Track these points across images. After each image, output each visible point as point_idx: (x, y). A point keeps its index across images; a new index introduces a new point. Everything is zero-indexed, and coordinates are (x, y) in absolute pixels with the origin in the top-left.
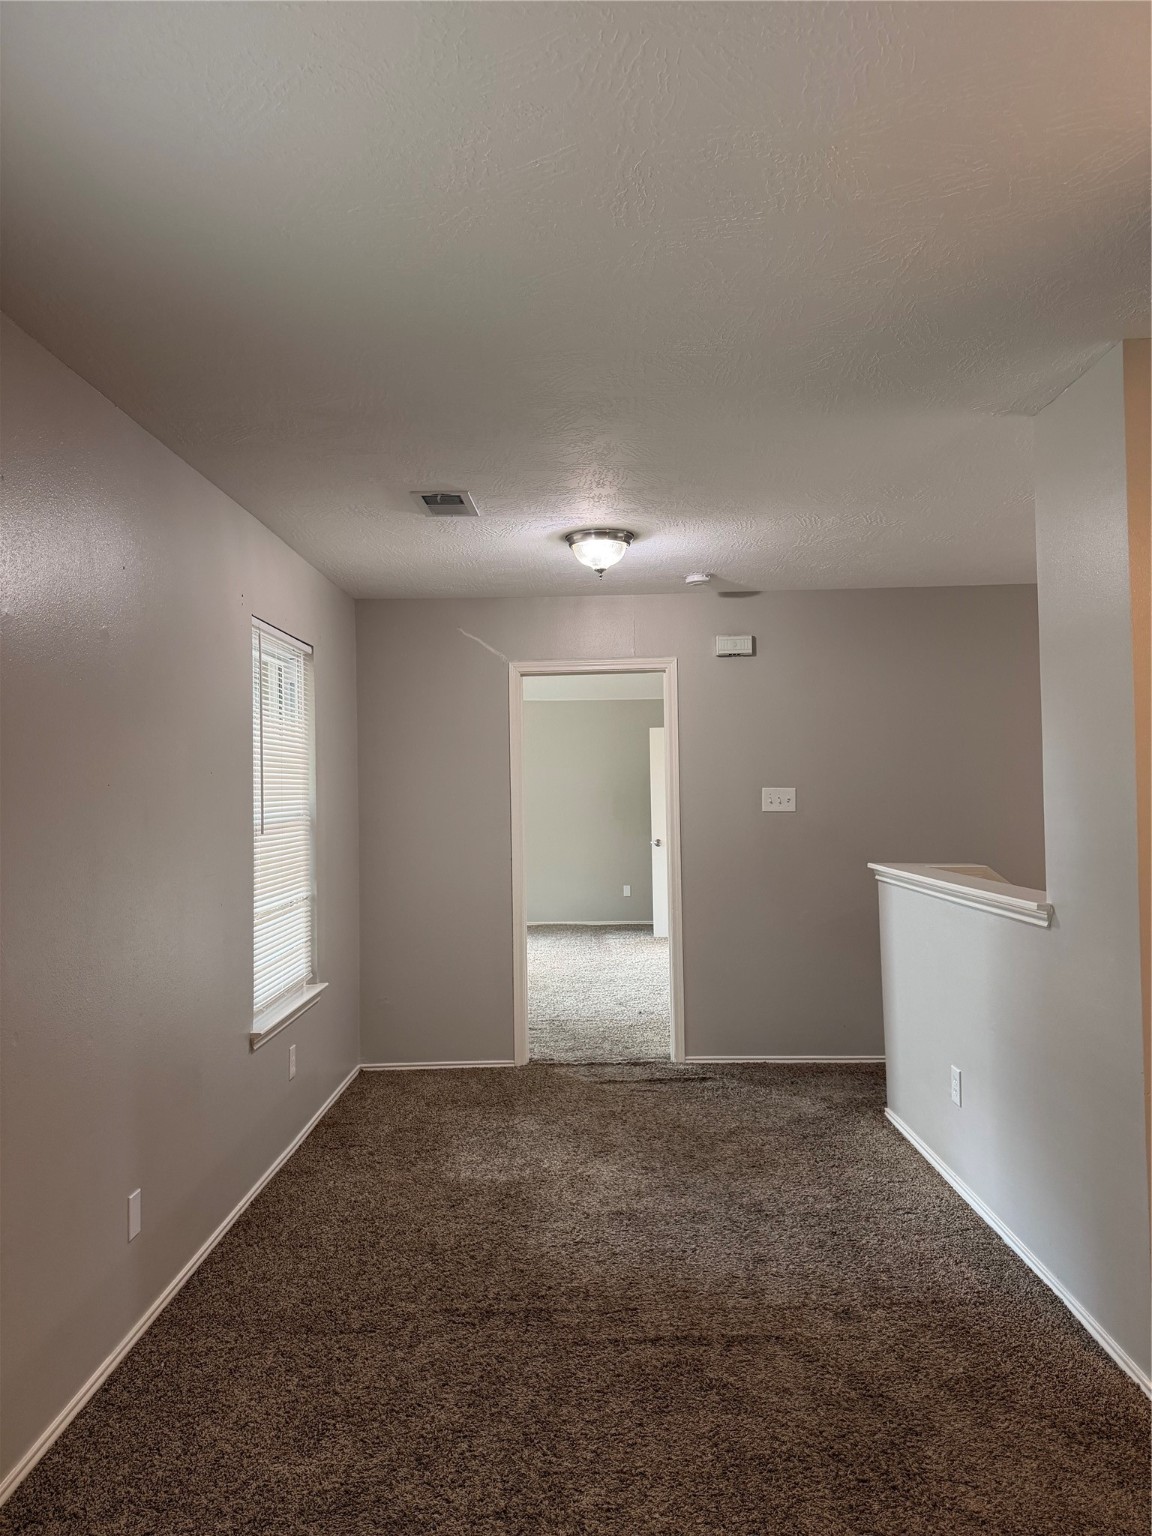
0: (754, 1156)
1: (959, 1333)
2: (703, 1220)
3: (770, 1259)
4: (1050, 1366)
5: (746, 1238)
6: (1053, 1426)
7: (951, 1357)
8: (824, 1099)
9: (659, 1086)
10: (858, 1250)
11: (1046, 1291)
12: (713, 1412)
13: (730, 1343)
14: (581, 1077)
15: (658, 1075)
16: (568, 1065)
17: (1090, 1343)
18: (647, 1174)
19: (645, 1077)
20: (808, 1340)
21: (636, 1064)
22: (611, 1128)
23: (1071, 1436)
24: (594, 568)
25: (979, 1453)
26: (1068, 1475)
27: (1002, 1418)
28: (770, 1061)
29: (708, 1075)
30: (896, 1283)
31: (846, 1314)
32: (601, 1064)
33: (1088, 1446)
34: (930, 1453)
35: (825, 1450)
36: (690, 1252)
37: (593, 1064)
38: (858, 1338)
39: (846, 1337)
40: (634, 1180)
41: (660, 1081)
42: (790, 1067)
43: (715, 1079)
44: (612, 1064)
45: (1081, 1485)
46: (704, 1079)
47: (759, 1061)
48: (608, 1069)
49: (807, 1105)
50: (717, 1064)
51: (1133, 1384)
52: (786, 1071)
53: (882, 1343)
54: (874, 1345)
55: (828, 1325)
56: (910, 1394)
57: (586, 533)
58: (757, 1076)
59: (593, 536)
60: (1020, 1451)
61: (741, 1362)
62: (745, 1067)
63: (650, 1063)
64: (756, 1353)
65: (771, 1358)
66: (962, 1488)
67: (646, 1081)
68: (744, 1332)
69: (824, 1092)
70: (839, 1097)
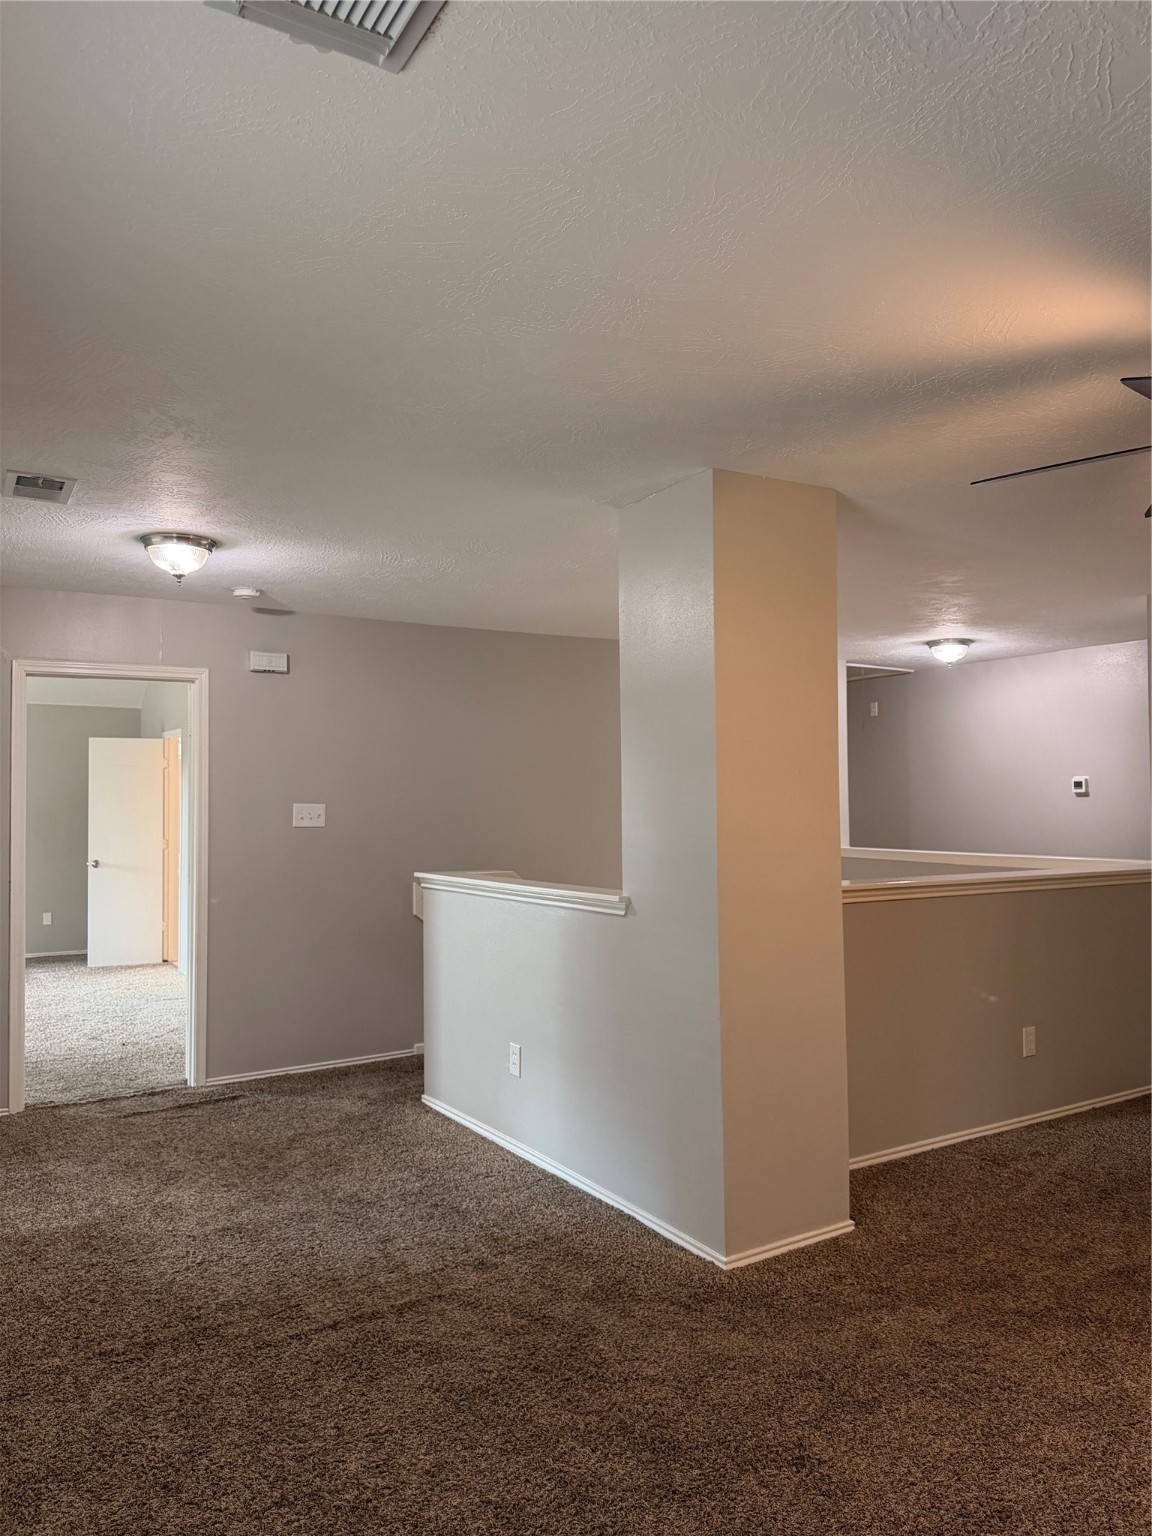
0: (325, 1156)
1: (576, 1257)
2: (313, 1218)
3: (394, 1237)
4: (649, 1265)
5: (362, 1225)
6: (673, 1304)
7: (579, 1277)
8: (361, 1098)
9: (191, 1111)
10: (464, 1215)
11: (621, 1214)
12: (419, 1367)
13: (400, 1311)
14: (99, 1115)
15: (182, 1101)
16: (75, 1104)
17: (667, 1243)
18: (230, 1190)
19: (170, 1104)
20: (465, 1291)
21: (153, 1094)
22: (164, 1156)
23: (688, 1307)
24: (173, 572)
25: (634, 1337)
26: (699, 1333)
27: (637, 1308)
28: (291, 1072)
29: (237, 1093)
30: (509, 1232)
31: (482, 1265)
32: (113, 1099)
33: (701, 1311)
34: (602, 1347)
35: (526, 1367)
36: (317, 1248)
37: (103, 1100)
38: (502, 1281)
39: (493, 1281)
40: (221, 1199)
41: (190, 1106)
42: (315, 1075)
43: (245, 1096)
44: (127, 1097)
45: (709, 1337)
46: (234, 1098)
47: (281, 1074)
48: (124, 1103)
49: (347, 1105)
50: (241, 1082)
51: (709, 1262)
52: (312, 1078)
53: (524, 1279)
54: (517, 1283)
55: (473, 1277)
56: (564, 1310)
57: (167, 536)
58: (286, 1086)
59: (175, 540)
60: (660, 1327)
61: (418, 1323)
62: (271, 1081)
63: (169, 1090)
64: (427, 1313)
65: (442, 1313)
66: (637, 1364)
67: (175, 1108)
68: (407, 1299)
69: (356, 1092)
70: (372, 1093)
